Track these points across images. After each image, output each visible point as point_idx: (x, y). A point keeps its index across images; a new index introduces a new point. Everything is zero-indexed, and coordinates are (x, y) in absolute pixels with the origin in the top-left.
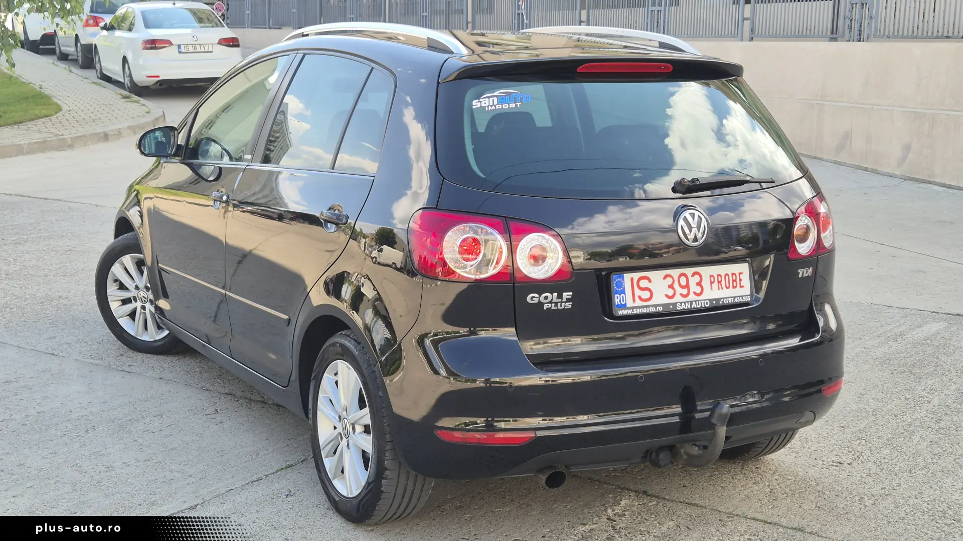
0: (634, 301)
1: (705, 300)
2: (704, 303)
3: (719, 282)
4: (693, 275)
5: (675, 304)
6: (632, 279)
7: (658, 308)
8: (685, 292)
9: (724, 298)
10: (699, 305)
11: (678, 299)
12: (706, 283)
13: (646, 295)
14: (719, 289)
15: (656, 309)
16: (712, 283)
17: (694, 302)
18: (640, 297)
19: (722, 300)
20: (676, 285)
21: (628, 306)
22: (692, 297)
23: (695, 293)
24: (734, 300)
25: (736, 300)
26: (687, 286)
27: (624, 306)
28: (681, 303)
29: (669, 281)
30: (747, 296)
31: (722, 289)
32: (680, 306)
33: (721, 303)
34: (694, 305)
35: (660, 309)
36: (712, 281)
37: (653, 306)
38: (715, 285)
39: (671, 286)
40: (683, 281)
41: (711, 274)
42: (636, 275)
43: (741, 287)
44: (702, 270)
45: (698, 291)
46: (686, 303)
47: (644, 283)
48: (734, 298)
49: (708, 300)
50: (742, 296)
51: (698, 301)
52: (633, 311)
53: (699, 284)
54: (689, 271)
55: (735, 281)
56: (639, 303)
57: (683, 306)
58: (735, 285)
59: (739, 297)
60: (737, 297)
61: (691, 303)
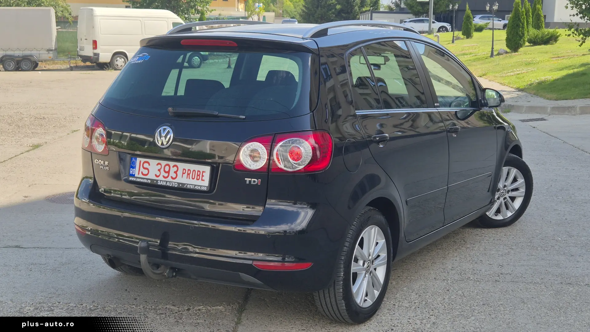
0: (139, 174)
1: (175, 182)
2: (174, 184)
3: (188, 174)
4: (173, 167)
5: (157, 181)
6: (140, 162)
7: (148, 180)
8: (166, 175)
9: (188, 184)
10: (171, 185)
11: (161, 178)
12: (180, 173)
13: (145, 172)
14: (187, 178)
15: (147, 181)
16: (183, 173)
17: (168, 182)
18: (142, 172)
19: (186, 185)
20: (162, 170)
21: (135, 176)
22: (169, 179)
23: (172, 177)
24: (195, 187)
25: (196, 187)
26: (168, 172)
27: (133, 176)
28: (161, 181)
29: (159, 166)
30: (205, 186)
31: (189, 178)
32: (160, 183)
33: (185, 186)
34: (168, 184)
35: (149, 181)
36: (184, 172)
37: (146, 179)
38: (186, 175)
39: (159, 170)
40: (167, 169)
41: (185, 168)
42: (143, 160)
43: (202, 180)
44: (179, 164)
45: (174, 176)
46: (164, 182)
47: (146, 165)
48: (195, 185)
49: (177, 183)
50: (201, 186)
51: (171, 182)
52: (136, 179)
53: (176, 172)
54: (172, 164)
55: (199, 175)
56: (141, 176)
57: (162, 183)
58: (198, 178)
59: (199, 186)
60: (197, 185)
61: (167, 182)
